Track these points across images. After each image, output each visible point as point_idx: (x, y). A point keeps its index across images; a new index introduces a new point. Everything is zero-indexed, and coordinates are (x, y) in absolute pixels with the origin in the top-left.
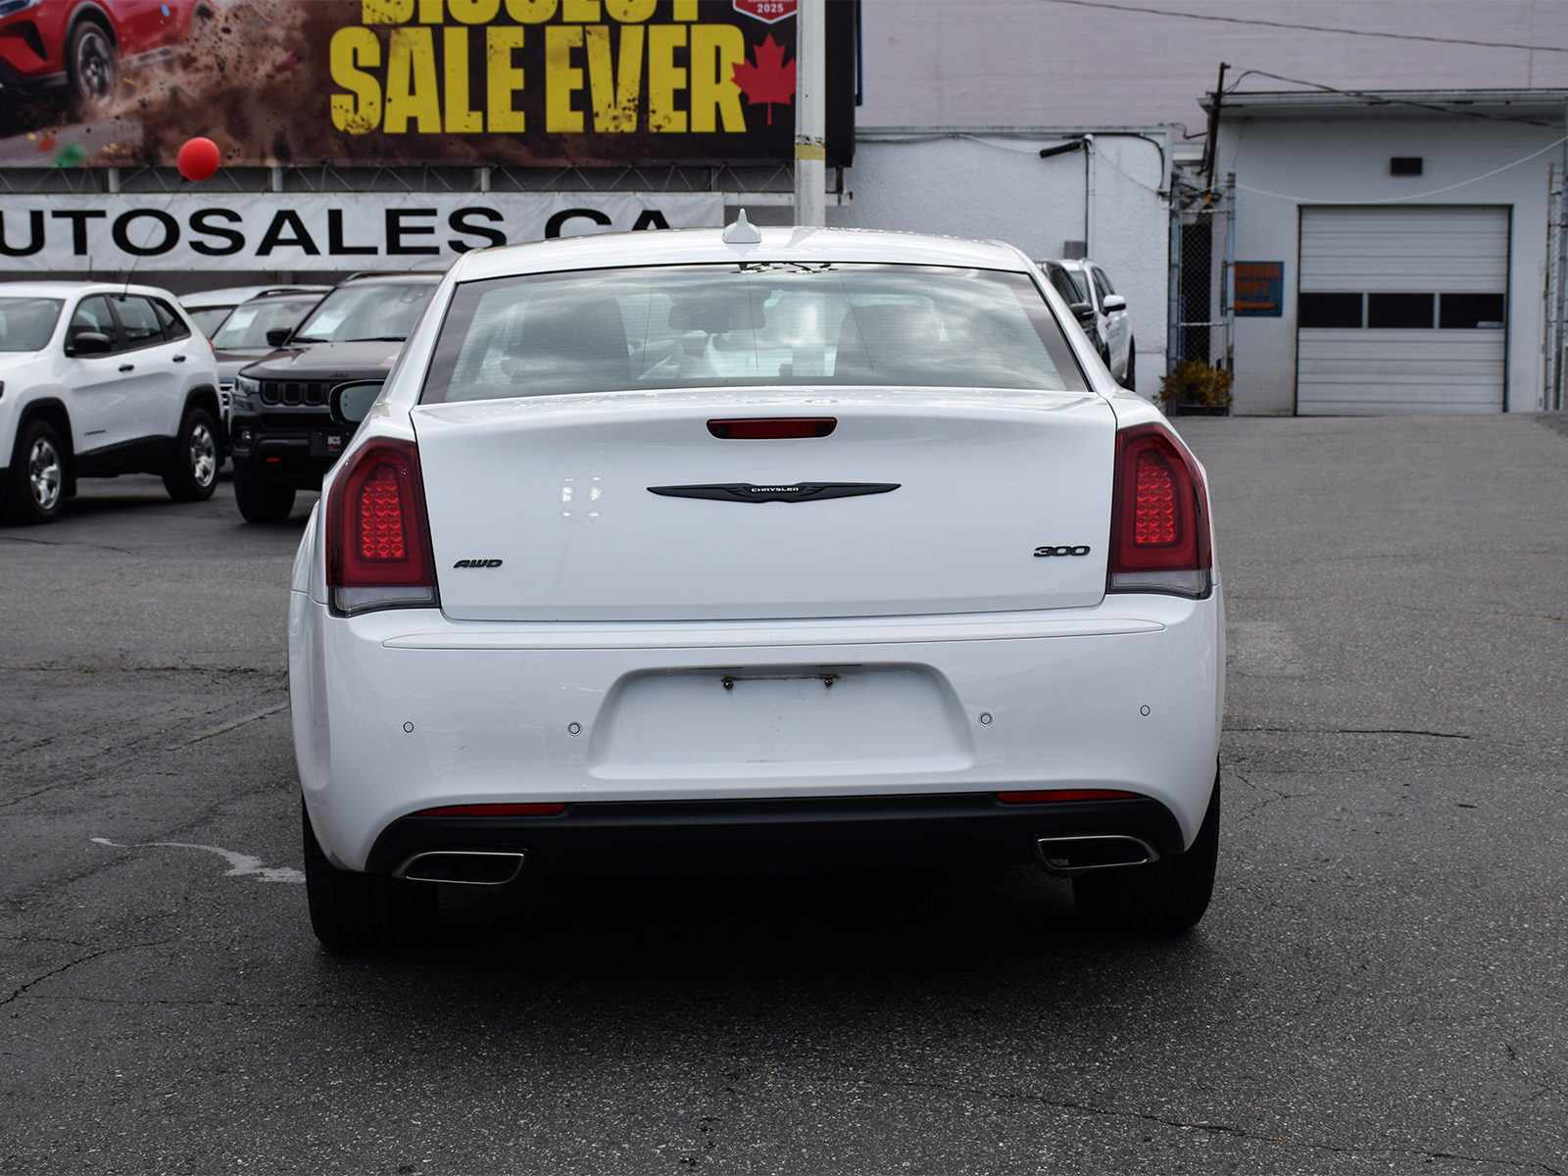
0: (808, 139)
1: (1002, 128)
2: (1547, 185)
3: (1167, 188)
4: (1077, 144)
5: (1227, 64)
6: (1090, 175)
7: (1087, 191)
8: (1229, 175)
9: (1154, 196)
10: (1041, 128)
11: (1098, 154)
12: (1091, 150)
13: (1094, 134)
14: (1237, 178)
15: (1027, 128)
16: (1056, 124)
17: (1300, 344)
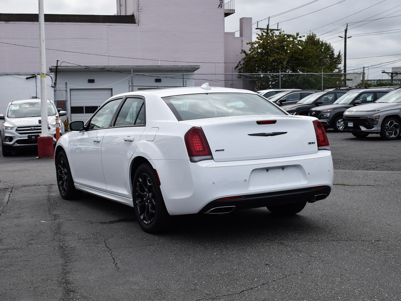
0: (43, 74)
1: (17, 73)
2: (128, 84)
3: (53, 85)
4: (34, 76)
5: (58, 60)
6: (37, 83)
7: (36, 86)
8: (66, 83)
9: (51, 87)
10: (26, 73)
11: (38, 78)
12: (37, 78)
13: (37, 74)
14: (67, 83)
15: (23, 73)
16: (29, 72)
17: (72, 117)
